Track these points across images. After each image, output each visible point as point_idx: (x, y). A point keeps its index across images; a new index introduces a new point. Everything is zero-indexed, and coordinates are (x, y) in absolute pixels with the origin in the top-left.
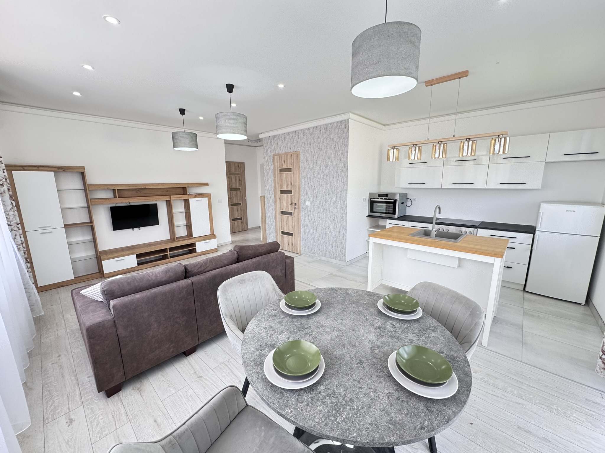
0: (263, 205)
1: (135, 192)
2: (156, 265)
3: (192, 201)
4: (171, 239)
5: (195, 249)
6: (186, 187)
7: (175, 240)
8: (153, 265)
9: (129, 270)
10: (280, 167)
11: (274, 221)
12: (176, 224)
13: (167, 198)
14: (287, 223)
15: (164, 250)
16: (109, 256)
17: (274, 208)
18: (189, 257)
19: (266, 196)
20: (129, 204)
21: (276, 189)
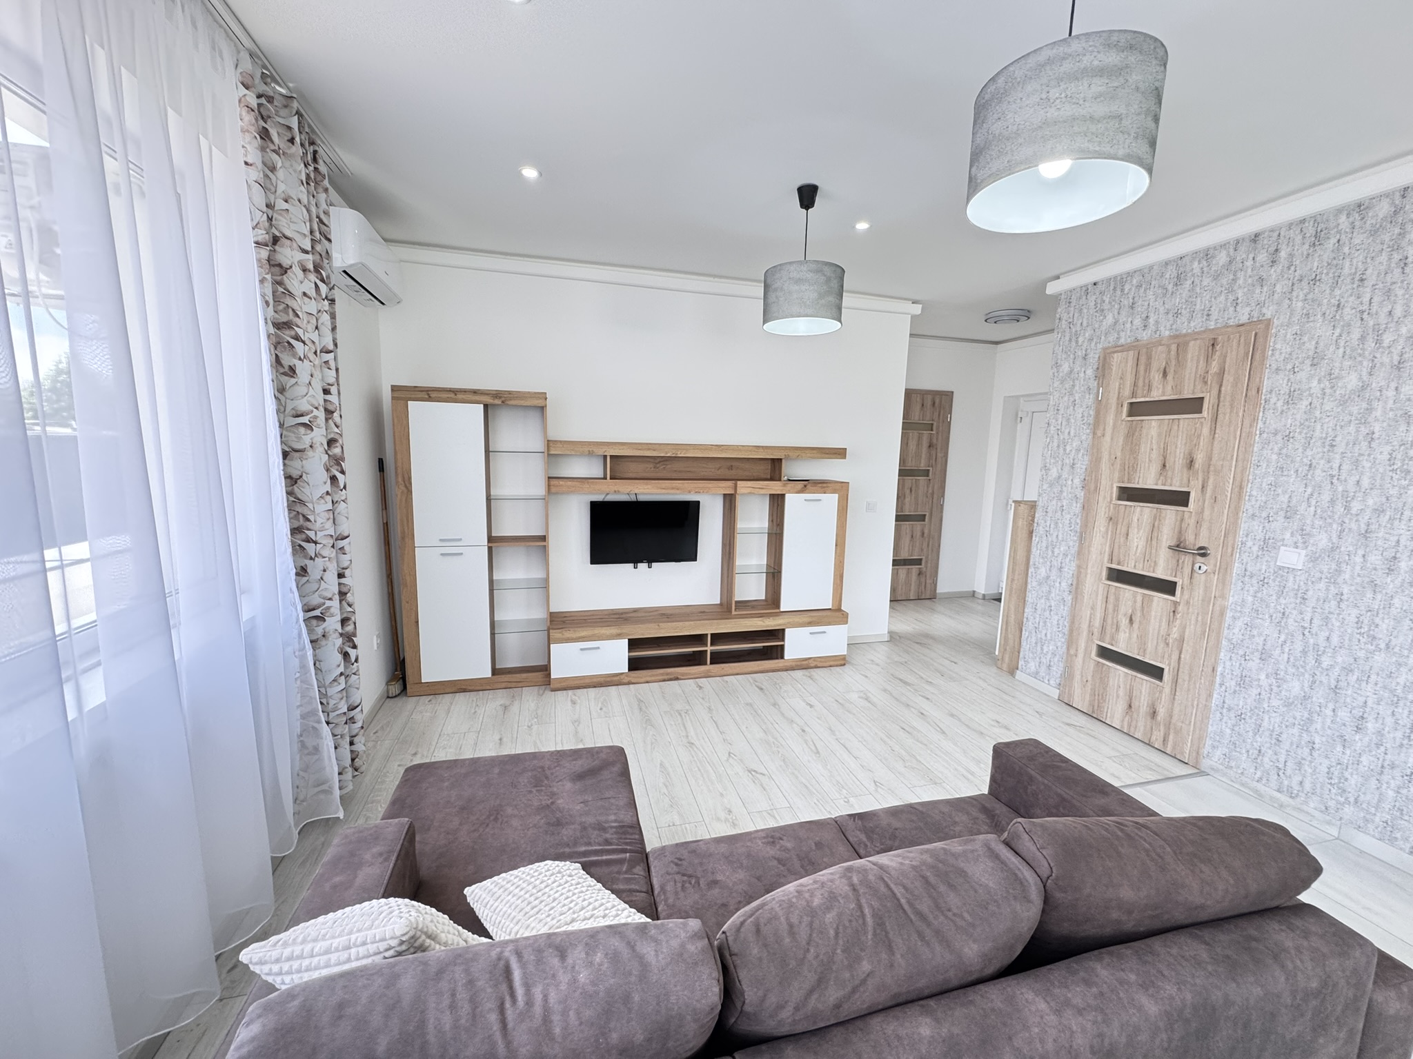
0: (1023, 534)
1: (651, 466)
2: (672, 677)
3: (793, 502)
4: (721, 604)
5: (782, 647)
6: (781, 459)
7: (730, 611)
8: (666, 677)
9: (609, 679)
10: (1134, 395)
11: (1069, 598)
12: (739, 562)
13: (726, 487)
14: (1137, 619)
15: (699, 639)
16: (568, 634)
17: (1074, 550)
18: (761, 668)
19: (1040, 504)
20: (633, 498)
21: (1097, 481)
